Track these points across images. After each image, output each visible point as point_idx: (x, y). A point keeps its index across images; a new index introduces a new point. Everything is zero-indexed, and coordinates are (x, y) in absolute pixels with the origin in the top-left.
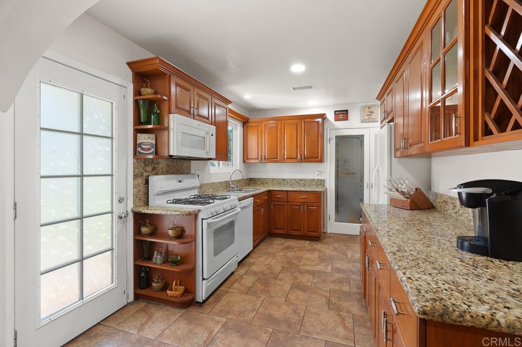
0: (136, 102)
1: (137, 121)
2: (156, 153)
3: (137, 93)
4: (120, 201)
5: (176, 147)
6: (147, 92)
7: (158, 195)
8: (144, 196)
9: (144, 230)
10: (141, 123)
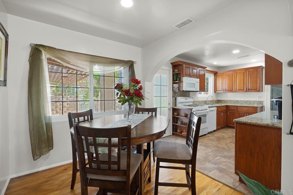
0: (173, 74)
1: (173, 80)
2: (179, 90)
3: (173, 71)
4: (169, 104)
5: (185, 87)
6: (176, 71)
7: (179, 103)
8: (175, 103)
9: (175, 114)
10: (174, 81)
